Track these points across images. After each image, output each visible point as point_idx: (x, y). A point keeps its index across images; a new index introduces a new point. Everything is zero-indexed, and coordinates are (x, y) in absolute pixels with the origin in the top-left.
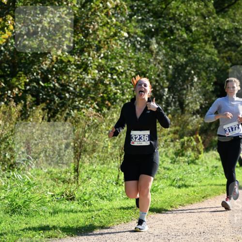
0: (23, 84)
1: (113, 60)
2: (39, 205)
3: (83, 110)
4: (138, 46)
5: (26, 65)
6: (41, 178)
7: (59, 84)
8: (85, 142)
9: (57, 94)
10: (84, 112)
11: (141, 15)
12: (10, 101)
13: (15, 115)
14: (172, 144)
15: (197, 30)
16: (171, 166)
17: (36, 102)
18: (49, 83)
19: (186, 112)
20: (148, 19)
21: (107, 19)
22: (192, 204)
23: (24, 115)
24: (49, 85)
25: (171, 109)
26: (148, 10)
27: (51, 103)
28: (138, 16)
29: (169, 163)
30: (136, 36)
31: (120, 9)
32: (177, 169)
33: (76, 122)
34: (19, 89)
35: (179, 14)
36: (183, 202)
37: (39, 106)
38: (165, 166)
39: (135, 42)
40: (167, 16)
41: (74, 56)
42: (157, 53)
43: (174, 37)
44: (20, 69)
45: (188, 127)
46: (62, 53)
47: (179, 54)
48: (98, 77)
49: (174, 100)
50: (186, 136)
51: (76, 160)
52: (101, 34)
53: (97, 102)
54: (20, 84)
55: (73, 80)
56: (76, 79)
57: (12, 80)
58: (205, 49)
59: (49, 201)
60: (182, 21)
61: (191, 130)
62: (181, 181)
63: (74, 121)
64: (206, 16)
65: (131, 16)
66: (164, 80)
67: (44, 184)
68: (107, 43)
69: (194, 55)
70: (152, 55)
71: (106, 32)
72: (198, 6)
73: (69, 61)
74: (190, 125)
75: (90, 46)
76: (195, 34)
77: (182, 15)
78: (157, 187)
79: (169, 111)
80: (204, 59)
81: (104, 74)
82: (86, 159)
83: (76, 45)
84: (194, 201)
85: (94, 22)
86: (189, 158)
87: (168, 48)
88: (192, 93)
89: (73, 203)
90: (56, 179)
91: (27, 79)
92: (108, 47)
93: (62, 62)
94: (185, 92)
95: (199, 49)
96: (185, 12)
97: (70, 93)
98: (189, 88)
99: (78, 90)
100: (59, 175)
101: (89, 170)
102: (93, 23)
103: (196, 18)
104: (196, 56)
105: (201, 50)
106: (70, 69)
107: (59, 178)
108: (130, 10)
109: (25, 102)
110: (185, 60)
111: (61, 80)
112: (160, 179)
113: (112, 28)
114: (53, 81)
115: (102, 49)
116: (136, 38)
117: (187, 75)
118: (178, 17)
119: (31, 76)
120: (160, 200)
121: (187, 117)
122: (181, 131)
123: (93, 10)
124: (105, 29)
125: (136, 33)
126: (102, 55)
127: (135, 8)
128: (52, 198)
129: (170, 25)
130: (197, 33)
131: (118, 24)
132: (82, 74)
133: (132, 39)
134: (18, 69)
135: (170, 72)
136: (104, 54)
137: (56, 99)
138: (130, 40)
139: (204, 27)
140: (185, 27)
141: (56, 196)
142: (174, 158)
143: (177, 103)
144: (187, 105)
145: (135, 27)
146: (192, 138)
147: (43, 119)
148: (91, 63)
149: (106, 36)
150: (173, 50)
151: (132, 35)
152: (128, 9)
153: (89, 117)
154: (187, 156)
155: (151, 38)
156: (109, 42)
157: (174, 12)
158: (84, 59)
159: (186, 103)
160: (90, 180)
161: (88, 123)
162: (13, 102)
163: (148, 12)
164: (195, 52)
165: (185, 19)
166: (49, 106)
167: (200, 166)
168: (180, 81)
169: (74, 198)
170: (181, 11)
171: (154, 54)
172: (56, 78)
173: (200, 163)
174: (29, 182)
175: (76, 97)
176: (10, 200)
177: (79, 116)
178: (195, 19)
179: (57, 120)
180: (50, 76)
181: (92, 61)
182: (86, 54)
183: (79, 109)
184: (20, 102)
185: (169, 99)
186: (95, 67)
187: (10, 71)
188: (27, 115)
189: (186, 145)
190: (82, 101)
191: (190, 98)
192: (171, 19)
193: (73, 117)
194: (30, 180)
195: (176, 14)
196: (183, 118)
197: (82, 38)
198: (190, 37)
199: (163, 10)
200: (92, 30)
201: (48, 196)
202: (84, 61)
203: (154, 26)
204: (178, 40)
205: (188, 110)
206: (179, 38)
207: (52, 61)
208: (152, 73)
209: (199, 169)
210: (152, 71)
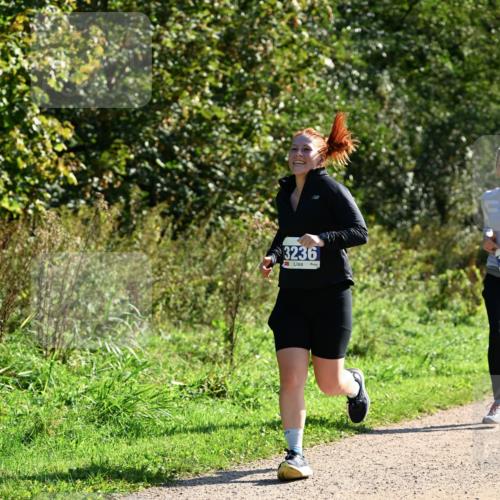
0: (124, 163)
1: (304, 115)
2: (155, 406)
3: (243, 217)
4: (354, 88)
5: (130, 126)
6: (159, 352)
7: (196, 165)
8: (247, 280)
9: (191, 184)
10: (244, 221)
11: (361, 24)
12: (97, 198)
13: (107, 226)
14: (421, 285)
15: (473, 54)
16: (419, 329)
17: (148, 201)
18: (174, 161)
19: (451, 220)
20: (375, 32)
21: (291, 33)
22: (461, 405)
23: (125, 226)
24: (175, 166)
25: (420, 213)
26: (373, 15)
27: (179, 202)
28: (354, 27)
29: (415, 323)
30: (350, 67)
31: (318, 14)
32: (432, 335)
33: (228, 239)
34: (116, 175)
35: (438, 21)
36: (445, 402)
37: (155, 209)
38: (409, 330)
39: (347, 78)
40: (413, 27)
41: (224, 108)
42: (393, 100)
43: (428, 68)
44: (117, 134)
45: (454, 250)
46: (201, 101)
47: (437, 103)
48: (274, 149)
49: (426, 195)
50: (451, 269)
51: (229, 317)
52: (281, 63)
53: (270, 200)
54: (117, 164)
55: (224, 157)
56: (230, 155)
57: (100, 156)
58: (490, 92)
59: (174, 398)
60: (443, 36)
61: (461, 256)
62: (439, 360)
63: (225, 238)
64: (492, 26)
65: (339, 27)
66: (406, 155)
67: (165, 364)
68: (292, 81)
69: (467, 105)
70: (382, 105)
71: (290, 59)
72: (476, 6)
73: (215, 118)
74: (458, 245)
75: (257, 87)
76: (469, 63)
77: (443, 23)
78: (392, 370)
79: (417, 219)
80: (487, 113)
81: (286, 142)
82: (248, 315)
83: (228, 85)
84: (466, 399)
85: (266, 39)
86: (455, 312)
87: (415, 91)
88: (463, 182)
89: (222, 402)
90: (190, 355)
91: (132, 153)
92: (294, 88)
93: (200, 119)
94: (448, 179)
95: (478, 92)
96: (449, 18)
97: (218, 183)
98: (457, 172)
99: (232, 175)
100: (195, 346)
101: (255, 337)
102: (264, 41)
103: (471, 30)
104: (471, 106)
105: (481, 96)
106: (216, 133)
107: (194, 353)
108: (338, 14)
109: (128, 200)
110: (448, 114)
111: (199, 157)
112: (398, 355)
113: (301, 50)
114: (184, 157)
115: (282, 93)
116: (350, 71)
117: (452, 144)
118: (436, 28)
119: (138, 147)
120: (397, 398)
121: (452, 229)
122: (440, 258)
123: (263, 15)
124: (287, 52)
125: (349, 61)
126: (282, 105)
127: (349, 11)
128: (180, 393)
129: (419, 43)
130: (472, 60)
131: (314, 42)
132: (240, 144)
133: (342, 74)
134: (112, 134)
135: (419, 139)
136: (286, 103)
137: (190, 193)
138: (338, 75)
139: (488, 47)
140: (449, 49)
141: (188, 389)
142: (425, 312)
143: (433, 202)
144: (453, 206)
145: (348, 48)
146: (462, 271)
147: (162, 234)
148: (259, 121)
149: (289, 67)
150: (426, 94)
151: (342, 64)
152: (333, 12)
153: (254, 230)
154: (452, 309)
155: (381, 71)
156: (295, 79)
157: (426, 18)
158: (245, 114)
159: (451, 202)
160: (257, 357)
161: (252, 242)
162: (102, 201)
163: (375, 19)
164: (469, 98)
165: (449, 32)
166: (175, 209)
167: (478, 330)
168: (438, 157)
169: (224, 392)
170: (440, 16)
171: (386, 102)
172: (189, 152)
173: (478, 324)
174: (134, 361)
175: (229, 189)
176: (96, 395)
177: (235, 228)
178: (469, 33)
179: (191, 237)
180: (177, 148)
181: (262, 118)
182: (250, 103)
183: (234, 215)
184: (118, 201)
185: (416, 194)
186: (268, 129)
187: (96, 139)
188: (131, 226)
189: (450, 286)
190: (240, 199)
191: (458, 191)
192: (420, 32)
193: (222, 230)
194: (137, 357)
195: (430, 22)
196: (445, 232)
197: (242, 71)
198: (459, 68)
199: (404, 14)
200: (261, 55)
201: (172, 389)
202: (245, 117)
203: (387, 46)
204: (435, 76)
205: (455, 217)
206: (437, 71)
207: (181, 117)
208: (381, 141)
209: (476, 335)
210: (383, 136)
